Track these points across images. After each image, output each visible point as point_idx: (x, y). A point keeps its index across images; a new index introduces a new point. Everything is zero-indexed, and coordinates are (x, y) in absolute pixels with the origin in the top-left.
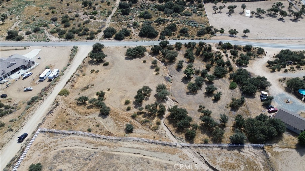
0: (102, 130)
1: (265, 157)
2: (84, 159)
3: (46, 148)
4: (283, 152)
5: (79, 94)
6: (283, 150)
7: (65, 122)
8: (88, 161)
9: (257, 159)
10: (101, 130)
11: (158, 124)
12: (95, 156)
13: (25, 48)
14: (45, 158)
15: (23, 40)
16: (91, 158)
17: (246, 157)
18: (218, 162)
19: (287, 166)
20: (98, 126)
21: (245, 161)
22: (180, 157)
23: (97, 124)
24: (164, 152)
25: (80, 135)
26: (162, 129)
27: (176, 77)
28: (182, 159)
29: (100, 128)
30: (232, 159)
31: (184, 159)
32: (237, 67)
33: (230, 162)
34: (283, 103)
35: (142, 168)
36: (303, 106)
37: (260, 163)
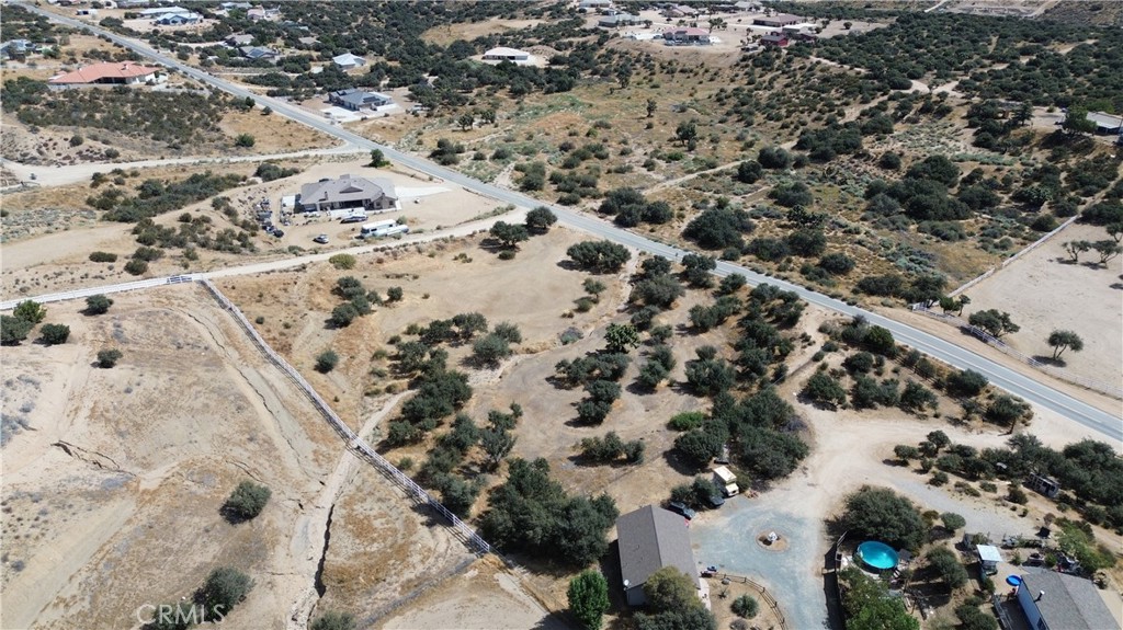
0: (283, 337)
1: (453, 569)
2: (174, 341)
3: (164, 300)
4: (511, 596)
5: (365, 277)
6: (522, 596)
7: (257, 294)
8: (173, 347)
9: (432, 560)
10: (282, 334)
11: (391, 390)
12: (198, 350)
13: (431, 179)
15: (452, 166)
16: (187, 347)
19: (459, 616)
20: (288, 327)
22: (315, 452)
23: (291, 323)
24: (304, 425)
25: (236, 317)
26: (382, 402)
28: (311, 457)
30: (387, 522)
31: (316, 460)
32: (795, 394)
33: (377, 523)
34: (749, 533)
35: (213, 404)
36: (794, 578)
37: (420, 568)
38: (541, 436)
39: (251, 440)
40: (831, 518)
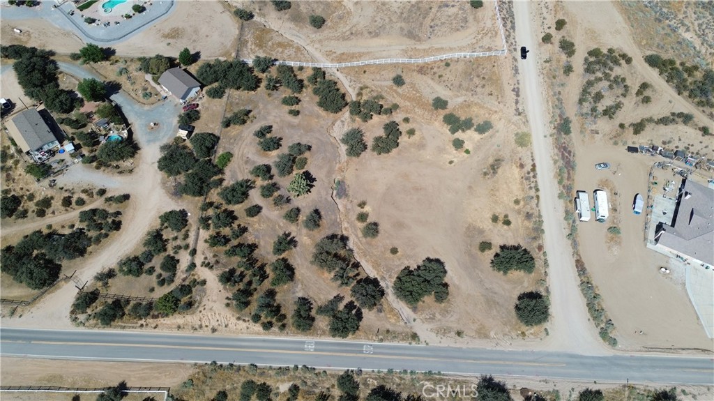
0: (432, 73)
1: (240, 53)
2: (437, 25)
7: (487, 77)
8: (432, 24)
9: (250, 51)
10: (435, 73)
11: (359, 94)
12: (429, 34)
14: (476, 19)
16: (431, 30)
17: (261, 51)
18: (294, 49)
20: (440, 76)
21: (264, 48)
23: (443, 79)
24: (353, 54)
26: (354, 88)
27: (323, 193)
28: (333, 51)
29: (437, 75)
30: (278, 52)
31: (331, 51)
32: (189, 214)
33: (280, 50)
34: (163, 124)
35: (376, 24)
36: (138, 117)
37: (249, 47)
38: (274, 114)
39: (352, 34)
40: (138, 151)
